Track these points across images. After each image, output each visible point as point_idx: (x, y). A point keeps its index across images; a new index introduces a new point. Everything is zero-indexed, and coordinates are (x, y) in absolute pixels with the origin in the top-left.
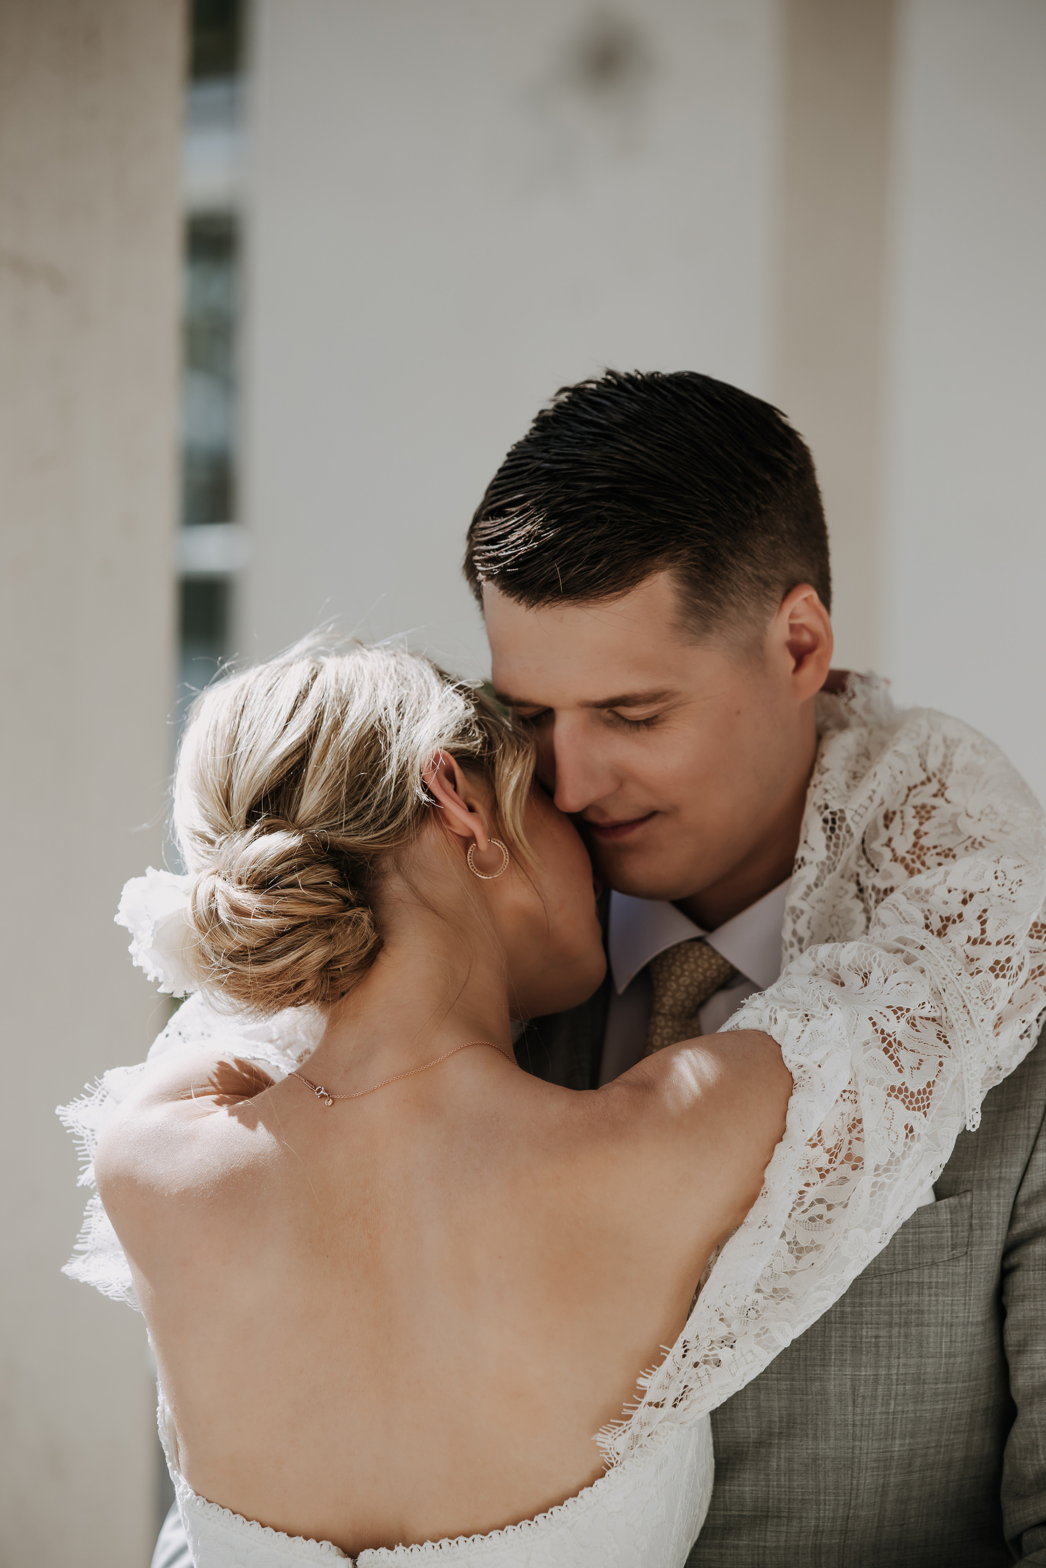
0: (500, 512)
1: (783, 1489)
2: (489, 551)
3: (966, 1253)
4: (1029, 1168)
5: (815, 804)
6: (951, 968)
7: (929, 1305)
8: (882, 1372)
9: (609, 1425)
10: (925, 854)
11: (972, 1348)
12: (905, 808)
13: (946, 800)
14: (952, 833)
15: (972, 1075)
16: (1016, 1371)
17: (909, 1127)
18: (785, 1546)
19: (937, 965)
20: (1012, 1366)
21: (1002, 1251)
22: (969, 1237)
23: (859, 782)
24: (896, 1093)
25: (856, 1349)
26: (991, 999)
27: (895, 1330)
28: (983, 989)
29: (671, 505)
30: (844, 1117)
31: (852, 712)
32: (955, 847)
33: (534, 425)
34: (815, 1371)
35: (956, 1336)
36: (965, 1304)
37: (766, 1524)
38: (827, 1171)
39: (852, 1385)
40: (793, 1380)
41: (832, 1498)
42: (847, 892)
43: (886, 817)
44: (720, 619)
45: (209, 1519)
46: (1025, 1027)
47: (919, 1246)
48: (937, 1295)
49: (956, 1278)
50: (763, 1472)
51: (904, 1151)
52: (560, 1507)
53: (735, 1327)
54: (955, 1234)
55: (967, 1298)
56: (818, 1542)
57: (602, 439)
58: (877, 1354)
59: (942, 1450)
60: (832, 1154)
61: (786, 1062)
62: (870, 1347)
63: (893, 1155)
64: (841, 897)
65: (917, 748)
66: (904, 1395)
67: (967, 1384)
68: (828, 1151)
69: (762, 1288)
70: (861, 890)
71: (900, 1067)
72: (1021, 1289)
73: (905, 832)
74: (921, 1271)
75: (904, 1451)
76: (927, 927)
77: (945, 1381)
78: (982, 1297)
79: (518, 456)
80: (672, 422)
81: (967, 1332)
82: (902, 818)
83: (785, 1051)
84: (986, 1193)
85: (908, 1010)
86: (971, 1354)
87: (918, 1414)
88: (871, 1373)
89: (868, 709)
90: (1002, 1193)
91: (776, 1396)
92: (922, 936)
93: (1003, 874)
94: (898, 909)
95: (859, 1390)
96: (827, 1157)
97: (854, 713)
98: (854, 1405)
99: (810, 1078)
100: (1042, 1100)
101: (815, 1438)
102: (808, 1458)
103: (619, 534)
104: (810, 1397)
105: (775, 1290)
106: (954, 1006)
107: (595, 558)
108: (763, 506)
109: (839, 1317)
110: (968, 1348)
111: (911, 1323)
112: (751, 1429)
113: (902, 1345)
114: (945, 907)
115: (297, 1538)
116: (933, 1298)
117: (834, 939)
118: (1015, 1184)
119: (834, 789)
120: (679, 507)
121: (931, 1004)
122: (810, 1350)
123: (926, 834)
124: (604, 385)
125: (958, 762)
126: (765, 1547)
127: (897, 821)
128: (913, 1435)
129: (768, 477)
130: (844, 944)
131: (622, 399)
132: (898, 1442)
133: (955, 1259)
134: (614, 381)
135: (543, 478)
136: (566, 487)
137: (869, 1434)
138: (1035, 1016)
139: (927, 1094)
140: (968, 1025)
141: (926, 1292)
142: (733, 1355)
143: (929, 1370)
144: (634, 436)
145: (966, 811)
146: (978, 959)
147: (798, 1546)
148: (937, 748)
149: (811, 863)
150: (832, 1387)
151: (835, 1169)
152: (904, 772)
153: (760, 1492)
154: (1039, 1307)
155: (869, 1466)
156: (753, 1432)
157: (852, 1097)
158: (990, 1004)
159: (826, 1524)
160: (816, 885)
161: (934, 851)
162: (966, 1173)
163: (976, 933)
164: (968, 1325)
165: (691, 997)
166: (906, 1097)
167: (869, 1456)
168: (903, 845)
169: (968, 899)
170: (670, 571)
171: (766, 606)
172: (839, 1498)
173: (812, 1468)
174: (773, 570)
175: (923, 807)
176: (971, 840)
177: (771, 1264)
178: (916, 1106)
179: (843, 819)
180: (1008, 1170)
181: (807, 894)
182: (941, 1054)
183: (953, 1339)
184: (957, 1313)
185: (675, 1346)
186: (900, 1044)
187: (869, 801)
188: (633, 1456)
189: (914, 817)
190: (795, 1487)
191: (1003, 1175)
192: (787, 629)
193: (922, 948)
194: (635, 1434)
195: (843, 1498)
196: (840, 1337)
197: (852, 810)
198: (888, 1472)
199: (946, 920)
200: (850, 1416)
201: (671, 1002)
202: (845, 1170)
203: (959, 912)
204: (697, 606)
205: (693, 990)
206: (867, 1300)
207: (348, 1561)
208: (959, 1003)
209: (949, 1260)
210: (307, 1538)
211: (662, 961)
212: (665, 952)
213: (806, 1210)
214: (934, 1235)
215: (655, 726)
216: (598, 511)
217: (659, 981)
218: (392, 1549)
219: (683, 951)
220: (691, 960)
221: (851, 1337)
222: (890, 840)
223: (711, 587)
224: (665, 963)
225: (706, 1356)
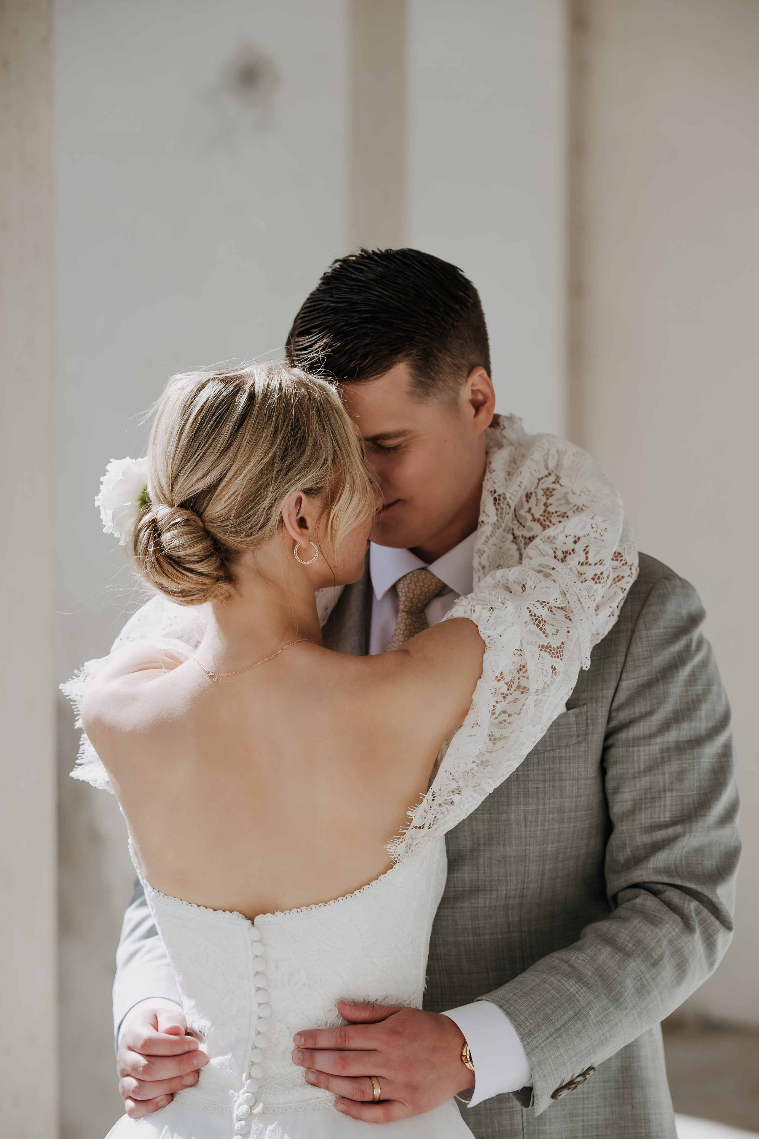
0: (306, 332)
1: (487, 875)
2: (302, 355)
3: (585, 739)
4: (618, 690)
5: (488, 490)
6: (570, 579)
7: (565, 769)
8: (541, 807)
9: (392, 839)
10: (551, 516)
11: (589, 792)
12: (537, 490)
13: (560, 485)
14: (565, 503)
15: (585, 639)
16: (613, 804)
17: (553, 667)
18: (489, 906)
19: (562, 578)
21: (604, 737)
22: (586, 730)
23: (512, 477)
24: (545, 649)
25: (526, 795)
26: (593, 595)
27: (547, 784)
28: (589, 590)
29: (405, 325)
30: (515, 664)
31: (504, 437)
32: (567, 511)
33: (321, 281)
34: (503, 808)
35: (581, 785)
36: (585, 768)
37: (478, 895)
38: (507, 695)
39: (524, 815)
40: (491, 814)
41: (514, 878)
42: (507, 539)
43: (527, 496)
44: (434, 388)
45: (167, 904)
46: (611, 610)
47: (559, 736)
48: (569, 763)
49: (580, 753)
50: (476, 866)
51: (552, 681)
52: (368, 886)
53: (461, 783)
54: (578, 729)
55: (586, 764)
56: (507, 903)
57: (363, 289)
58: (538, 797)
59: (574, 849)
60: (509, 685)
61: (481, 635)
62: (534, 794)
63: (545, 683)
64: (503, 542)
65: (543, 456)
66: (553, 819)
67: (587, 812)
68: (507, 683)
69: (475, 760)
70: (515, 538)
71: (546, 634)
72: (615, 758)
73: (538, 504)
74: (560, 750)
75: (554, 850)
76: (555, 557)
77: (575, 811)
78: (594, 763)
79: (315, 299)
80: (402, 278)
81: (587, 783)
82: (536, 496)
83: (480, 628)
84: (595, 705)
85: (548, 603)
86: (589, 795)
87: (561, 830)
88: (535, 808)
90: (604, 705)
91: (482, 823)
92: (553, 563)
93: (596, 526)
94: (538, 548)
96: (506, 687)
98: (526, 826)
99: (495, 643)
100: (623, 652)
101: (504, 845)
102: (501, 857)
103: (377, 343)
104: (501, 823)
105: (482, 762)
106: (573, 600)
107: (364, 357)
108: (456, 324)
110: (587, 792)
111: (556, 779)
113: (551, 792)
114: (564, 545)
115: (219, 911)
116: (568, 765)
117: (501, 566)
118: (610, 700)
119: (498, 481)
120: (409, 326)
121: (560, 599)
123: (551, 504)
124: (360, 258)
125: (566, 463)
126: (478, 907)
127: (533, 497)
128: (558, 842)
129: (457, 307)
130: (510, 569)
131: (372, 265)
132: (550, 846)
133: (579, 742)
134: (366, 255)
135: (331, 312)
136: (345, 316)
137: (534, 842)
138: (617, 604)
139: (562, 649)
140: (581, 610)
141: (563, 761)
142: (460, 799)
143: (566, 805)
144: (381, 286)
145: (572, 490)
146: (584, 574)
147: (496, 906)
148: (553, 456)
149: (488, 524)
150: (513, 817)
151: (511, 694)
152: (537, 471)
153: (474, 877)
154: (625, 767)
155: (534, 860)
156: (469, 843)
157: (519, 653)
158: (593, 598)
159: (511, 893)
160: (491, 536)
161: (556, 515)
162: (583, 694)
163: (583, 559)
164: (587, 779)
165: (421, 601)
166: (551, 650)
167: (534, 854)
168: (538, 512)
169: (577, 540)
170: (405, 362)
171: (459, 380)
172: (518, 878)
173: (503, 862)
174: (462, 360)
175: (548, 489)
176: (576, 507)
177: (480, 748)
178: (557, 655)
179: (505, 498)
180: (607, 692)
181: (486, 541)
182: (568, 627)
183: (579, 787)
184: (581, 773)
185: (428, 794)
186: (545, 622)
187: (519, 488)
188: (408, 856)
189: (543, 495)
190: (494, 873)
191: (604, 695)
192: (470, 393)
193: (553, 569)
194: (408, 844)
195: (520, 878)
196: (517, 789)
197: (509, 493)
198: (545, 863)
199: (566, 553)
200: (523, 833)
201: (410, 604)
202: (517, 694)
203: (572, 548)
204: (421, 382)
205: (422, 597)
206: (531, 768)
207: (249, 922)
208: (576, 599)
209: (576, 743)
210: (224, 911)
211: (404, 581)
212: (405, 576)
213: (497, 717)
214: (567, 729)
215: (400, 451)
216: (364, 330)
217: (402, 593)
218: (274, 914)
219: (415, 575)
220: (421, 580)
221: (523, 788)
222: (530, 509)
223: (429, 370)
224: (405, 582)
225: (445, 800)
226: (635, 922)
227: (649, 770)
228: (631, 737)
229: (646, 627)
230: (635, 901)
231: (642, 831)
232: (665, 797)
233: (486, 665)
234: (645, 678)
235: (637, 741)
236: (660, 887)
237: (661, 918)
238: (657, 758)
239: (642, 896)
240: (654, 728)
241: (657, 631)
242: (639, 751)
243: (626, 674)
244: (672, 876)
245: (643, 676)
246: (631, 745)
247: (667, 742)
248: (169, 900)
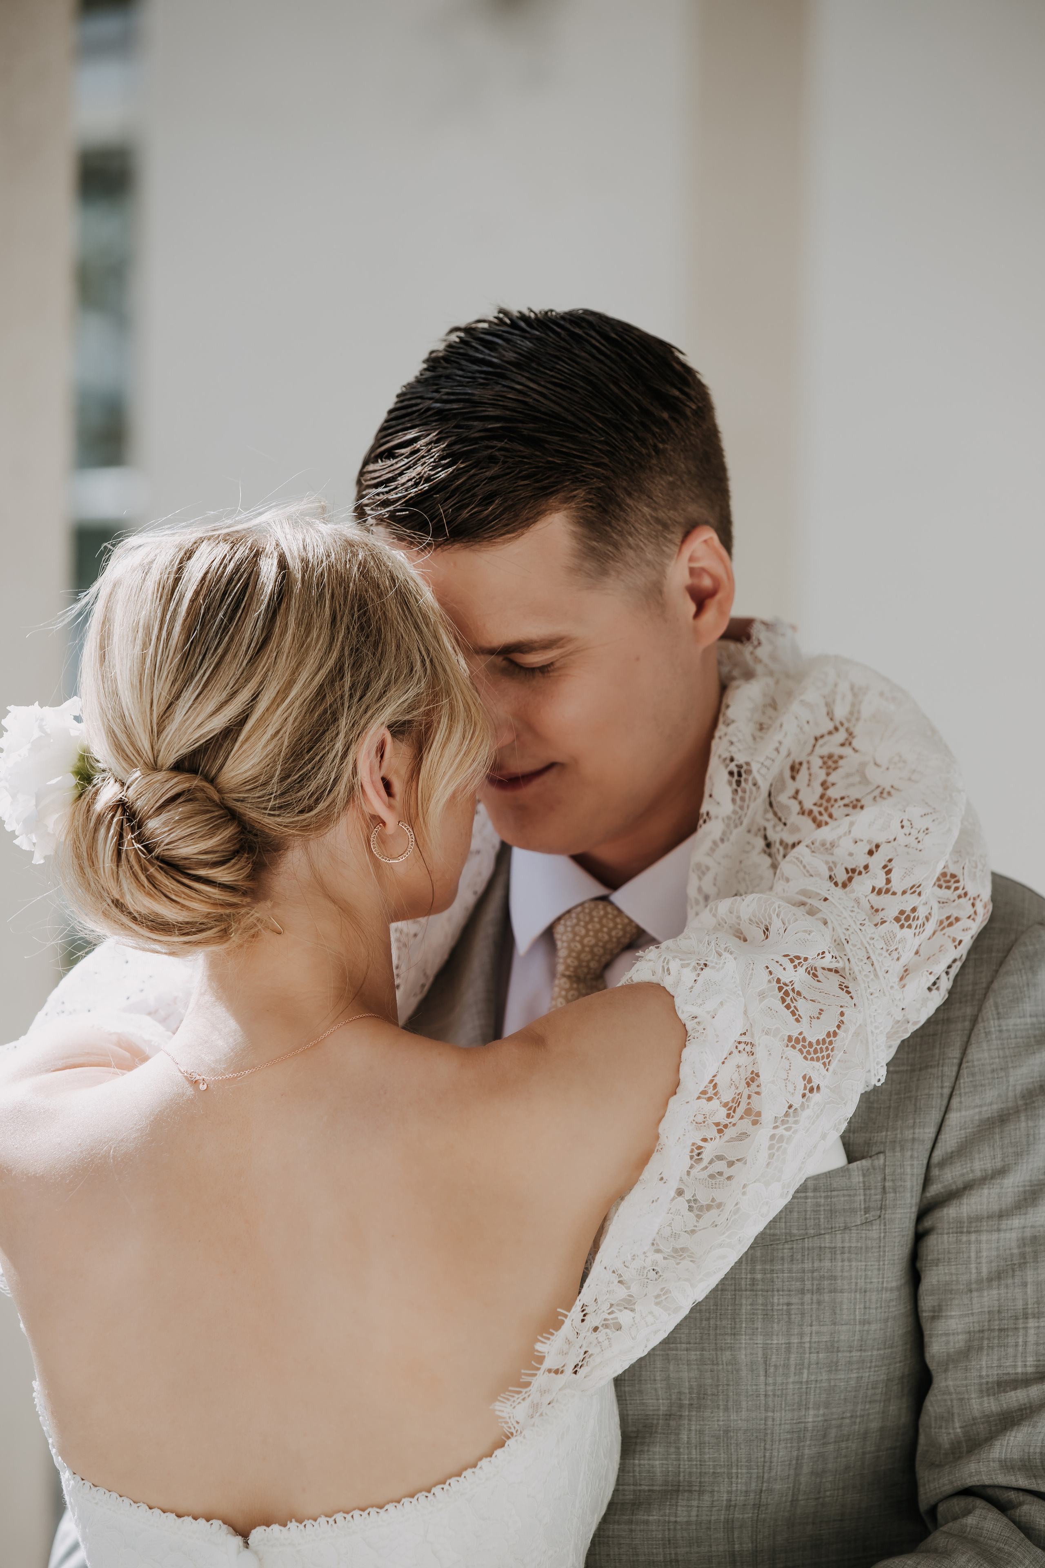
0: (390, 454)
1: (695, 1463)
2: (378, 494)
3: (880, 1217)
4: (943, 1128)
5: (720, 757)
6: (854, 919)
7: (842, 1271)
8: (795, 1340)
9: (507, 1393)
10: (832, 806)
11: (886, 1315)
12: (811, 758)
13: (854, 749)
14: (860, 783)
15: (876, 1028)
16: (931, 1338)
17: (807, 1077)
18: (697, 1521)
19: (839, 916)
20: (926, 1333)
21: (916, 1214)
22: (882, 1200)
23: (766, 733)
24: (793, 1043)
25: (768, 1317)
26: (896, 950)
27: (808, 1297)
28: (888, 939)
29: (567, 444)
30: (741, 1069)
31: (758, 660)
32: (863, 797)
33: (425, 366)
34: (725, 1340)
35: (870, 1302)
36: (879, 1269)
37: (677, 1499)
38: (726, 1126)
39: (764, 1354)
40: (703, 1350)
41: (744, 1471)
42: (754, 847)
43: (792, 768)
44: (618, 562)
45: (97, 1504)
46: (932, 979)
47: (831, 1210)
48: (850, 1260)
49: (869, 1242)
50: (674, 1445)
51: (803, 1102)
52: (458, 1479)
53: (635, 1289)
54: (868, 1197)
55: (881, 1263)
56: (731, 1516)
57: (494, 378)
58: (789, 1322)
59: (858, 1420)
60: (731, 1108)
61: (679, 1013)
62: (782, 1314)
63: (790, 1106)
64: (747, 852)
65: (824, 697)
66: (817, 1364)
67: (882, 1352)
68: (725, 1105)
69: (661, 1247)
70: (768, 845)
71: (797, 1016)
72: (935, 1253)
73: (812, 783)
74: (833, 1236)
75: (819, 1422)
76: (831, 879)
77: (859, 1348)
78: (896, 1262)
79: (408, 397)
80: (566, 360)
81: (882, 1298)
82: (809, 769)
83: (678, 1002)
84: (899, 1154)
85: (806, 959)
86: (886, 1320)
87: (832, 1384)
88: (783, 1342)
89: (774, 658)
90: (916, 1154)
91: (686, 1367)
92: (824, 887)
93: (909, 823)
94: (801, 862)
95: (770, 1359)
96: (724, 1111)
97: (760, 661)
98: (766, 1375)
99: (704, 1029)
100: (955, 1058)
101: (726, 1409)
102: (720, 1430)
103: (512, 474)
104: (721, 1367)
105: (674, 1250)
106: (857, 957)
107: (488, 499)
108: (661, 446)
109: (750, 1285)
110: (883, 1314)
111: (824, 1289)
112: (661, 1401)
113: (814, 1312)
114: (849, 857)
115: (186, 1518)
116: (846, 1263)
117: (740, 895)
118: (929, 1145)
119: (739, 741)
120: (574, 447)
121: (832, 954)
122: (720, 1319)
123: (833, 784)
124: (496, 325)
125: (866, 710)
126: (676, 1522)
127: (804, 770)
128: (827, 1405)
129: (665, 415)
130: (745, 897)
131: (515, 337)
132: (811, 1412)
133: (868, 1222)
134: (508, 321)
135: (433, 419)
136: (457, 426)
137: (781, 1404)
138: (944, 968)
139: (827, 1045)
140: (872, 976)
141: (839, 1257)
142: (633, 1318)
143: (842, 1337)
144: (527, 375)
145: (874, 759)
146: (882, 910)
147: (710, 1521)
148: (844, 696)
149: (717, 817)
150: (743, 1357)
151: (734, 1125)
152: (811, 723)
153: (670, 1466)
154: (953, 1271)
155: (782, 1438)
156: (663, 1404)
157: (748, 1048)
158: (895, 955)
159: (738, 1498)
160: (722, 840)
161: (841, 803)
162: (879, 1134)
163: (881, 883)
164: (882, 1290)
166: (804, 1047)
167: (783, 1427)
168: (810, 798)
169: (874, 849)
170: (565, 512)
171: (665, 549)
172: (752, 1471)
173: (723, 1441)
174: (672, 512)
175: (830, 756)
176: (879, 790)
177: (671, 1224)
178: (815, 1056)
179: (749, 772)
180: (922, 1130)
181: (712, 850)
182: (842, 1004)
183: (867, 1305)
184: (871, 1278)
185: (573, 1309)
186: (799, 993)
187: (776, 753)
188: (533, 1425)
189: (821, 768)
190: (707, 1460)
191: (916, 1136)
192: (686, 573)
193: (826, 899)
194: (535, 1402)
195: (756, 1471)
196: (751, 1305)
197: (758, 762)
198: (802, 1444)
199: (852, 873)
200: (762, 1387)
201: (576, 963)
202: (745, 1125)
203: (865, 864)
204: (593, 549)
205: (598, 951)
206: (778, 1267)
207: (239, 1539)
208: (862, 954)
209: (862, 1224)
210: (195, 1518)
211: (566, 921)
212: (569, 912)
213: (706, 1167)
214: (846, 1198)
215: (551, 674)
216: (490, 451)
217: (563, 942)
218: (285, 1525)
219: (587, 911)
220: (596, 919)
221: (762, 1305)
222: (797, 792)
223: (608, 529)
224: (569, 923)
225: (605, 1320)
226: (962, 1560)
227: (998, 1276)
228: (965, 1215)
229: (998, 1014)
230: (964, 1521)
231: (981, 1391)
232: (1026, 1328)
233: (685, 1070)
234: (995, 1107)
235: (973, 1225)
236: (1012, 1495)
237: (1010, 1554)
238: (1012, 1255)
239: (978, 1512)
240: (1009, 1200)
241: (1018, 1021)
242: (979, 1242)
243: (958, 1099)
244: (1035, 1477)
245: (991, 1104)
246: (965, 1230)
247: (1032, 1227)
248: (100, 1494)
